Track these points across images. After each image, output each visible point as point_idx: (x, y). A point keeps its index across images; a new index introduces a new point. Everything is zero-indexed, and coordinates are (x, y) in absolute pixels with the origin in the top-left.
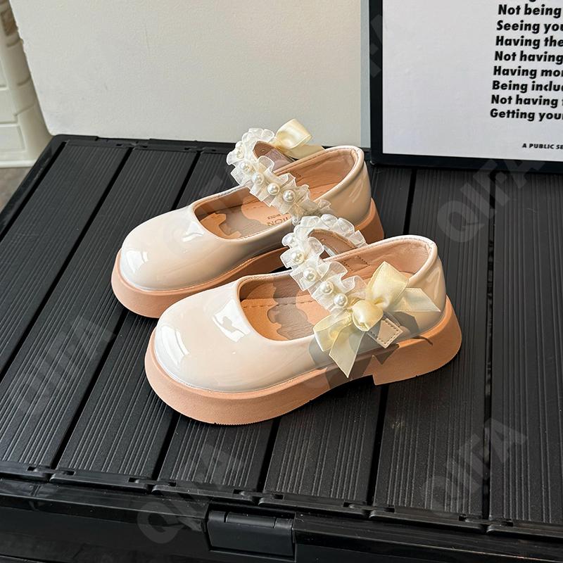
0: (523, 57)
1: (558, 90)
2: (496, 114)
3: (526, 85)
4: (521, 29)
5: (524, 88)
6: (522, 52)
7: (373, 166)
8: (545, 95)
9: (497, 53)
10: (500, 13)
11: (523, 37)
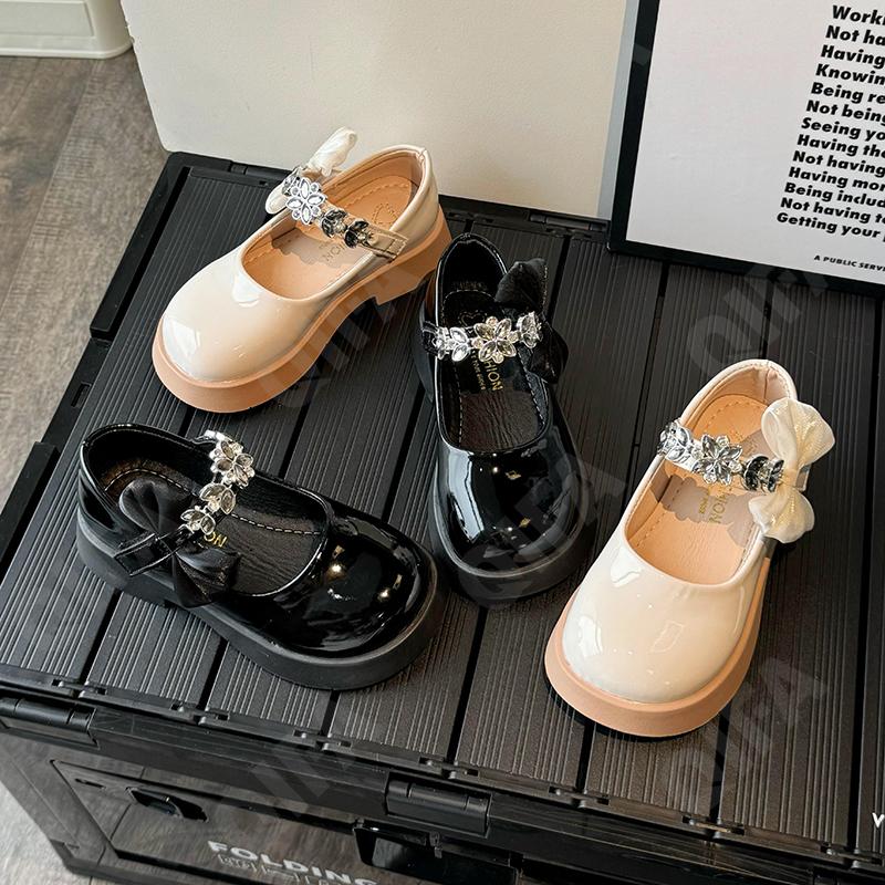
0: (831, 162)
1: (873, 204)
2: (785, 219)
3: (831, 194)
4: (835, 131)
5: (828, 196)
6: (831, 157)
7: (611, 253)
8: (855, 207)
9: (797, 153)
10: (808, 109)
11: (835, 140)
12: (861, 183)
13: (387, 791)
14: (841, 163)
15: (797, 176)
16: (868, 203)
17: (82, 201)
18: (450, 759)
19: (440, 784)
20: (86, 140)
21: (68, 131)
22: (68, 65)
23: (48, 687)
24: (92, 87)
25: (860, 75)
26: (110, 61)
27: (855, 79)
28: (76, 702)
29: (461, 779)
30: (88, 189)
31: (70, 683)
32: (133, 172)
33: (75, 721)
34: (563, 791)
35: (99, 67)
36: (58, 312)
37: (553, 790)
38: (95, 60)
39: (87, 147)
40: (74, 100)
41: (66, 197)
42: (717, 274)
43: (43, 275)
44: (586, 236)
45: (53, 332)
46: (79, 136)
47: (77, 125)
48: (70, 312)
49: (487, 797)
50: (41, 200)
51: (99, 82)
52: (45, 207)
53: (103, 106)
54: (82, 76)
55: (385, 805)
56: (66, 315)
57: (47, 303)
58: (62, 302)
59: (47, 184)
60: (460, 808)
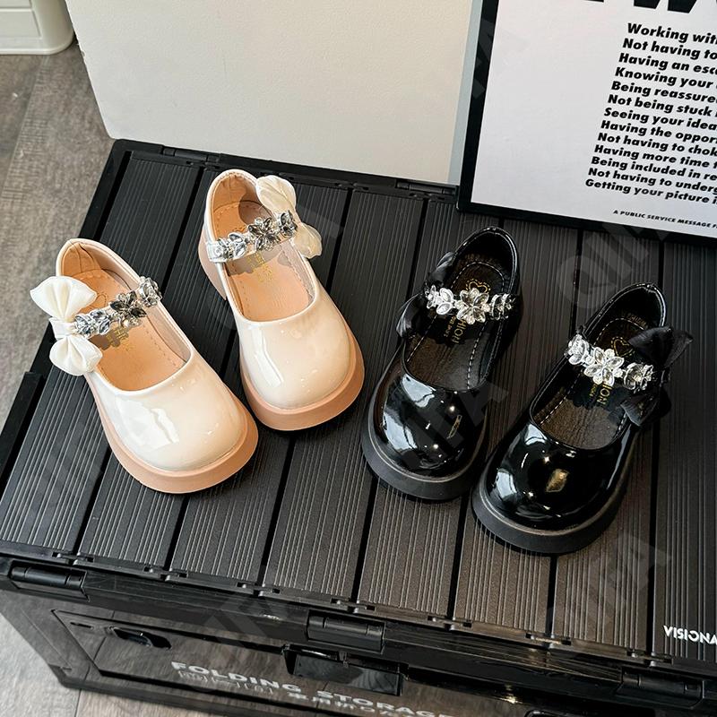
0: (627, 140)
1: (658, 171)
2: (592, 184)
3: (626, 164)
4: (629, 117)
5: (624, 166)
6: (627, 137)
7: (460, 212)
8: (644, 174)
9: (601, 134)
10: (609, 101)
11: (630, 124)
12: (649, 156)
13: (308, 623)
14: (635, 141)
15: (600, 152)
16: (654, 171)
17: (39, 170)
18: (353, 599)
19: (347, 617)
20: (39, 121)
21: (24, 114)
22: (21, 60)
23: (49, 558)
24: (41, 78)
25: (649, 75)
26: (54, 56)
27: (645, 78)
28: (71, 568)
29: (363, 613)
30: (43, 161)
31: (66, 554)
32: (78, 146)
33: (71, 582)
34: (437, 618)
35: (46, 62)
36: (26, 261)
37: (430, 618)
38: (42, 56)
39: (40, 127)
40: (27, 89)
41: (26, 168)
42: (540, 226)
43: (12, 231)
44: (440, 198)
45: (23, 276)
46: (33, 118)
47: (32, 109)
48: (36, 260)
49: (382, 625)
50: (7, 170)
51: (46, 74)
52: (10, 176)
53: (51, 93)
54: (33, 69)
55: (307, 634)
56: (32, 262)
57: (17, 253)
58: (28, 252)
59: (10, 158)
60: (362, 634)
